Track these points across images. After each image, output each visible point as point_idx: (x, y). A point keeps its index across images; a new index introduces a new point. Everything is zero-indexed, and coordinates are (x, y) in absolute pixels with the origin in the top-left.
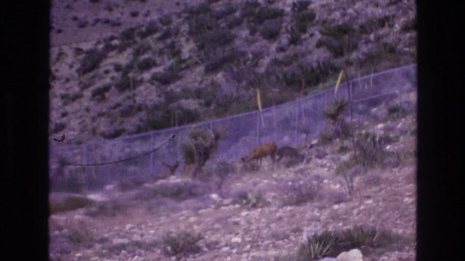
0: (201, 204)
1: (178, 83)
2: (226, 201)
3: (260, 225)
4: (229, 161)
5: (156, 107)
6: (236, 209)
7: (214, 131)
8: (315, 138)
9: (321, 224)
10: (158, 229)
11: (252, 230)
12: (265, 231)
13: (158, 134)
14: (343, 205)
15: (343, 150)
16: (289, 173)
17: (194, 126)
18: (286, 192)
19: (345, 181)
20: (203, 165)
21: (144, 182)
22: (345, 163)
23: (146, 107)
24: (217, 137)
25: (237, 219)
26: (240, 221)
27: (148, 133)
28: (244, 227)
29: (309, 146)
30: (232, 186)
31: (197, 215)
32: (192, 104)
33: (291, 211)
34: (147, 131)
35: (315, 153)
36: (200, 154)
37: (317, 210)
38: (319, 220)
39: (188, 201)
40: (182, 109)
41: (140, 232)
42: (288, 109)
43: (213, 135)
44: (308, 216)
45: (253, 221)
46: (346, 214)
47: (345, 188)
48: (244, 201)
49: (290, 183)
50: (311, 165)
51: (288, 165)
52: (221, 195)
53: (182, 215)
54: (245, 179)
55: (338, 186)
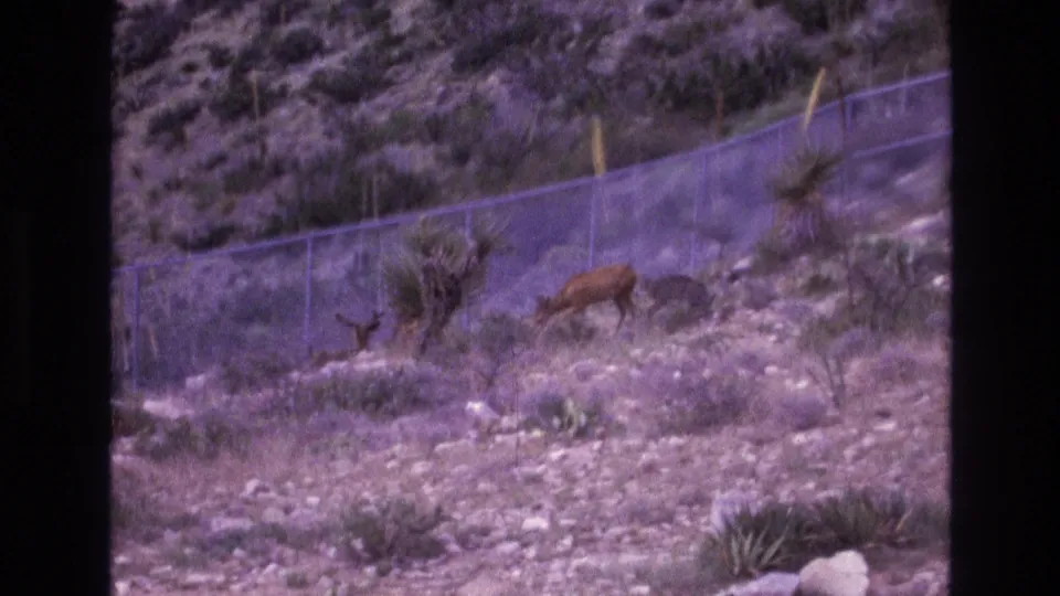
0: (441, 427)
1: (381, 99)
2: (506, 421)
3: (599, 484)
4: (516, 313)
5: (322, 166)
6: (534, 441)
7: (475, 233)
8: (743, 256)
9: (760, 485)
10: (329, 493)
11: (576, 499)
12: (611, 502)
13: (328, 239)
14: (816, 435)
15: (819, 286)
16: (674, 347)
17: (422, 216)
18: (667, 397)
19: (825, 373)
20: (445, 322)
21: (287, 369)
22: (822, 321)
23: (295, 164)
24: (483, 250)
25: (539, 469)
26: (546, 471)
27: (299, 237)
28: (556, 491)
29: (726, 274)
30: (524, 381)
31: (430, 456)
32: (417, 158)
33: (680, 448)
34: (296, 229)
35: (743, 295)
36: (437, 293)
37: (747, 446)
38: (753, 474)
39: (405, 420)
40: (391, 171)
41: (282, 500)
42: (675, 174)
43: (472, 244)
44: (724, 461)
45: (581, 474)
46: (825, 458)
47: (823, 390)
48: (556, 422)
49: (677, 375)
50: (733, 327)
51: (677, 323)
52: (493, 404)
53: (393, 457)
54: (557, 361)
55: (803, 384)
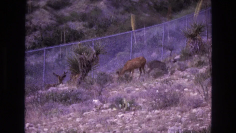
0: (85, 107)
2: (105, 106)
3: (133, 125)
4: (108, 72)
5: (48, 28)
6: (114, 112)
7: (95, 48)
8: (178, 55)
9: (182, 125)
10: (51, 128)
11: (126, 129)
12: (137, 130)
13: (50, 50)
14: (200, 109)
15: (201, 64)
16: (156, 83)
17: (79, 43)
18: (154, 98)
19: (202, 90)
20: (86, 75)
21: (38, 89)
22: (202, 74)
23: (40, 28)
24: (98, 53)
25: (115, 120)
26: (117, 121)
27: (42, 49)
28: (121, 127)
29: (172, 60)
30: (110, 93)
31: (81, 116)
32: (78, 26)
33: (158, 114)
34: (41, 47)
35: (178, 66)
36: (84, 66)
37: (179, 113)
38: (180, 122)
39: (74, 105)
40: (69, 29)
41: (36, 129)
42: (156, 30)
43: (94, 51)
44: (172, 118)
45: (127, 122)
46: (202, 117)
47: (201, 95)
48: (120, 106)
49: (157, 91)
50: (175, 77)
51: (156, 76)
52: (101, 100)
53: (70, 116)
54: (121, 87)
55: (196, 94)
